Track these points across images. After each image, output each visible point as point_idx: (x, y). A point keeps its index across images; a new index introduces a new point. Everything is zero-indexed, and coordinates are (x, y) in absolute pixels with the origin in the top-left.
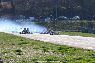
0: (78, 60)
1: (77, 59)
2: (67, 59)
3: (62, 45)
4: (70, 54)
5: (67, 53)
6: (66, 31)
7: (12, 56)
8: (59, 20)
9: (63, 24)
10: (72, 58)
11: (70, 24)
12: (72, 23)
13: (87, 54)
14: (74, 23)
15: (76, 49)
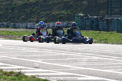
6: (27, 28)
9: (11, 4)
11: (34, 4)
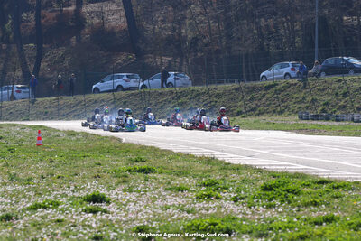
1: (315, 223)
4: (299, 206)
6: (353, 120)
7: (62, 217)
8: (327, 74)
9: (342, 88)
10: (295, 220)
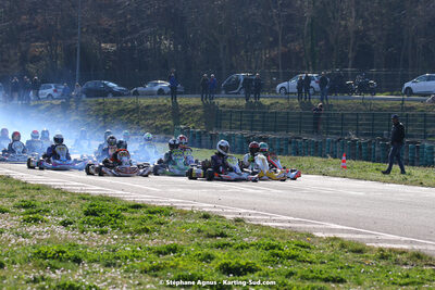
0: (165, 254)
1: (159, 253)
2: (120, 252)
3: (101, 195)
4: (131, 233)
5: (121, 229)
8: (88, 96)
10: (138, 249)
11: (133, 110)
12: (138, 108)
13: (199, 231)
14: (147, 107)
15: (154, 213)
